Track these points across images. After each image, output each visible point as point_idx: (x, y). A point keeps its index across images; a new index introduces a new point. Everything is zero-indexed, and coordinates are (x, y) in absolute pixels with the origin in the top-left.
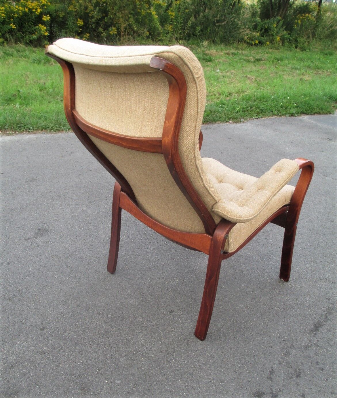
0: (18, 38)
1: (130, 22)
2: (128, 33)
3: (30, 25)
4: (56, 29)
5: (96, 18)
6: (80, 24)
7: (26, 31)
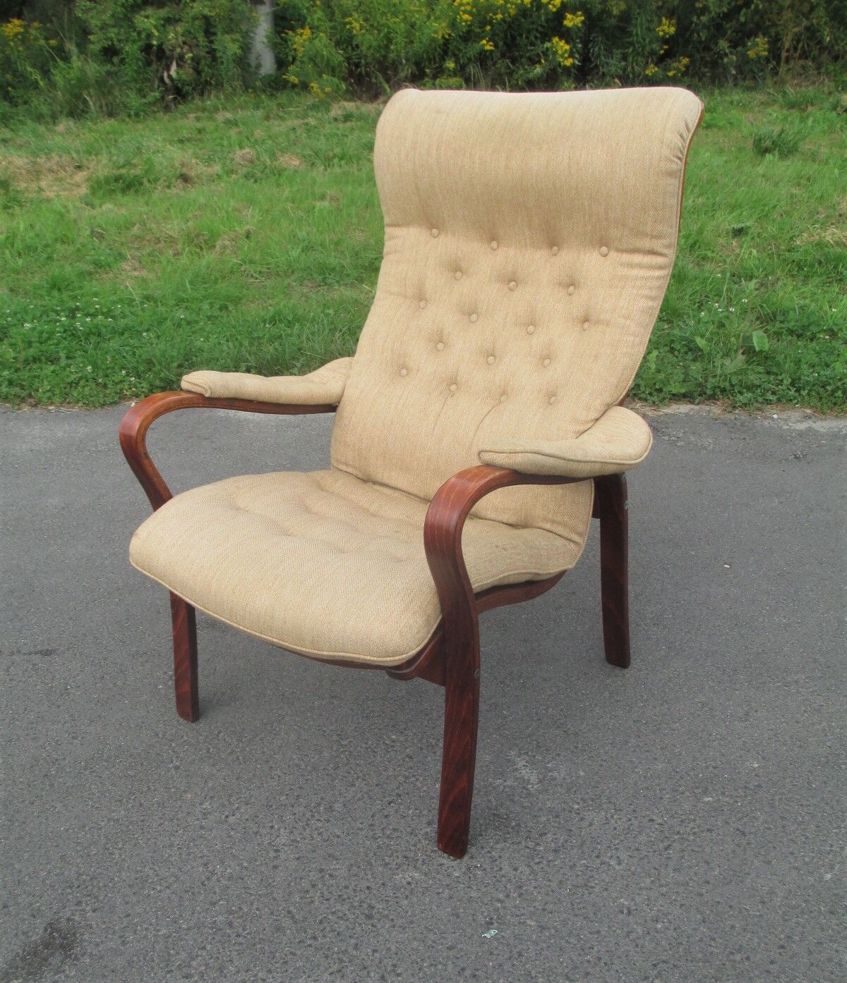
0: (500, 75)
1: (814, 21)
2: (804, 52)
3: (533, 39)
4: (600, 48)
5: (713, 13)
6: (665, 34)
7: (521, 57)
